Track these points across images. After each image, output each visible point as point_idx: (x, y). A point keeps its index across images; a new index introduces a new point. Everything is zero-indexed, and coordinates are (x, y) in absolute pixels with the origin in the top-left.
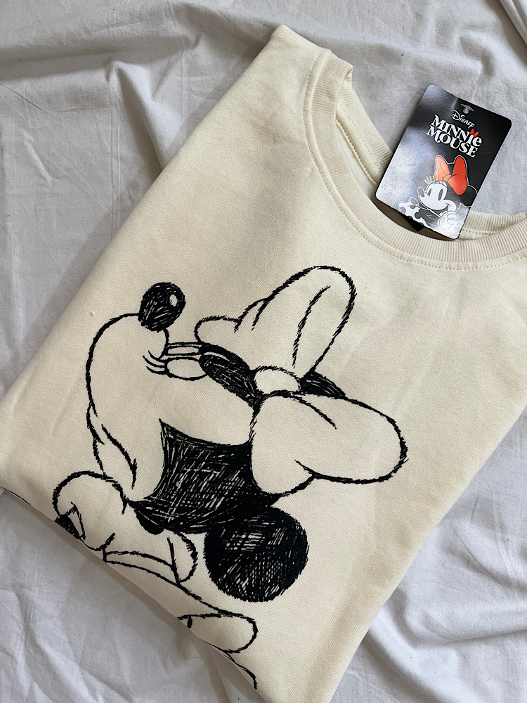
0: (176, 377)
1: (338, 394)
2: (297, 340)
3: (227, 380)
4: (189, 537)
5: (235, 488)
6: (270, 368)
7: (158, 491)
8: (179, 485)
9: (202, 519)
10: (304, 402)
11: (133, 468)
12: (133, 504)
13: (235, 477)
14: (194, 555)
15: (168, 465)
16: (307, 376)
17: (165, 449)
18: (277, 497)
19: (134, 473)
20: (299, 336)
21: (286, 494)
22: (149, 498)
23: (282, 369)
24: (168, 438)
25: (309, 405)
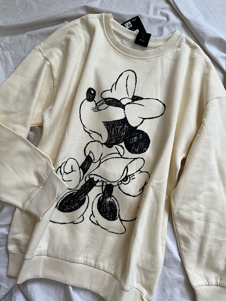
0: (102, 110)
1: (142, 99)
2: (127, 90)
3: (114, 105)
4: (120, 144)
5: (127, 128)
6: (123, 98)
7: (109, 138)
8: (113, 134)
9: (121, 139)
10: (134, 103)
11: (101, 135)
12: (104, 144)
13: (126, 126)
14: (123, 148)
15: (108, 130)
16: (133, 97)
17: (106, 127)
18: (137, 127)
19: (101, 137)
20: (127, 89)
21: (139, 125)
22: (107, 140)
23: (126, 98)
24: (106, 125)
25: (136, 104)
